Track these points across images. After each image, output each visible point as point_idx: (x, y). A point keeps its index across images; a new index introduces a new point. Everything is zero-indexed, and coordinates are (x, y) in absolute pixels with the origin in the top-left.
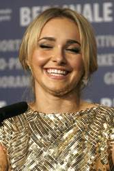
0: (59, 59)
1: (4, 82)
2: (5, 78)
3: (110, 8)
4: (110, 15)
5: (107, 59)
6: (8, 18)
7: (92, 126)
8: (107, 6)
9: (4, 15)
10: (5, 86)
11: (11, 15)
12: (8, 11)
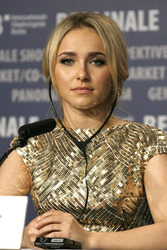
0: (82, 75)
1: (38, 95)
2: (38, 91)
3: (156, 16)
4: (156, 24)
5: (152, 73)
6: (43, 24)
7: (123, 146)
8: (153, 13)
9: (38, 21)
10: (38, 99)
11: (47, 21)
12: (43, 17)
